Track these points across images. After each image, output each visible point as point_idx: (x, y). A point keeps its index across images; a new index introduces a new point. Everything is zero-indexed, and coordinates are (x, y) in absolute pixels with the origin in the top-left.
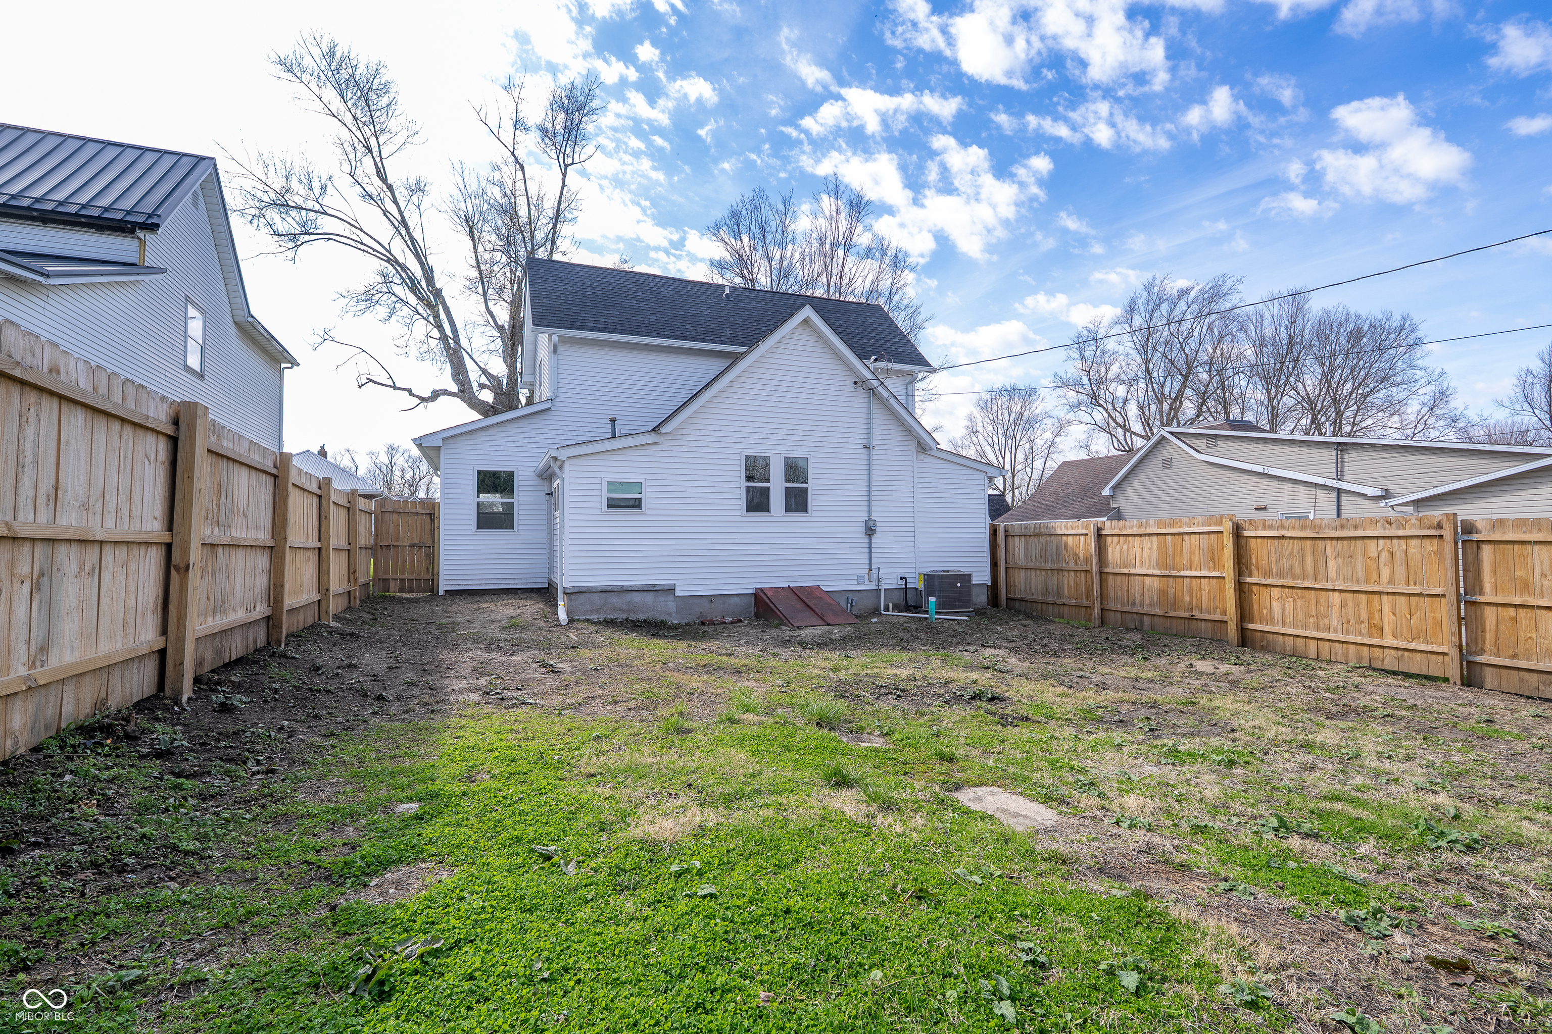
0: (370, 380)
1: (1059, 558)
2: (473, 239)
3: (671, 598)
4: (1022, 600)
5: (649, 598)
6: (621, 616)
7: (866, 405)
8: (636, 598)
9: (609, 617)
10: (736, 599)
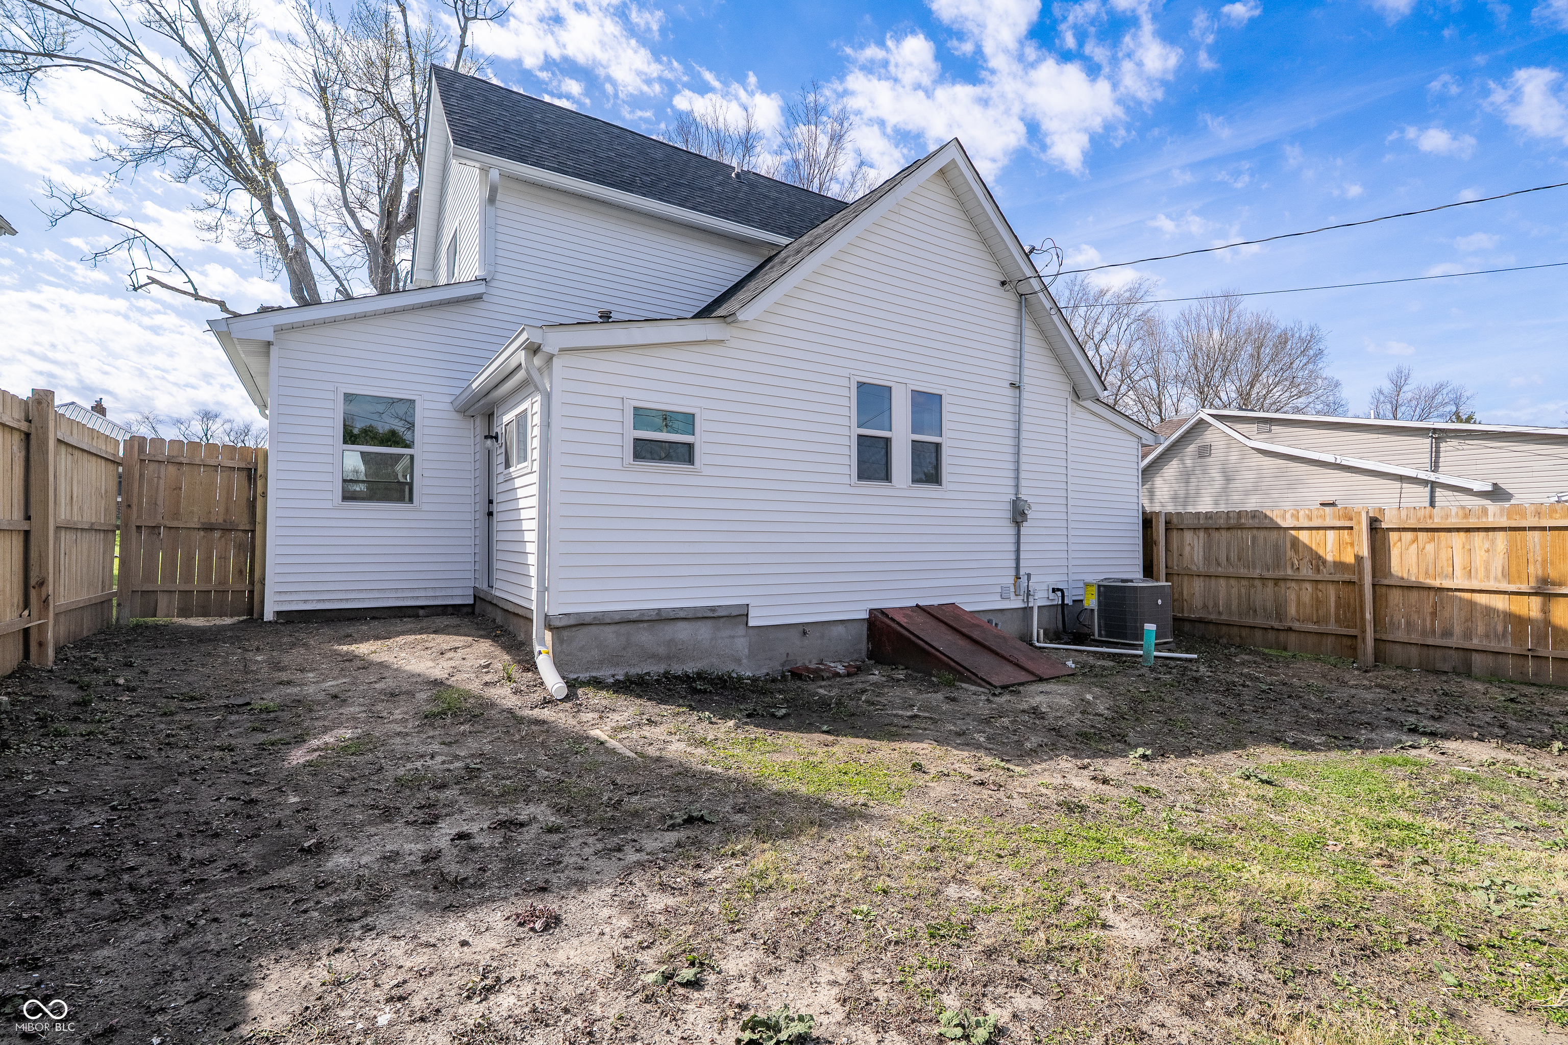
0: (154, 281)
1: (1278, 560)
2: (327, 108)
3: (741, 630)
4: (1200, 621)
5: (704, 631)
6: (655, 669)
7: (1013, 321)
8: (683, 632)
9: (634, 671)
10: (840, 629)
